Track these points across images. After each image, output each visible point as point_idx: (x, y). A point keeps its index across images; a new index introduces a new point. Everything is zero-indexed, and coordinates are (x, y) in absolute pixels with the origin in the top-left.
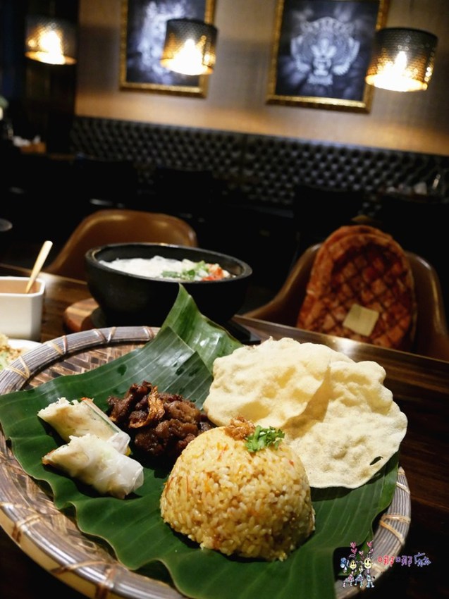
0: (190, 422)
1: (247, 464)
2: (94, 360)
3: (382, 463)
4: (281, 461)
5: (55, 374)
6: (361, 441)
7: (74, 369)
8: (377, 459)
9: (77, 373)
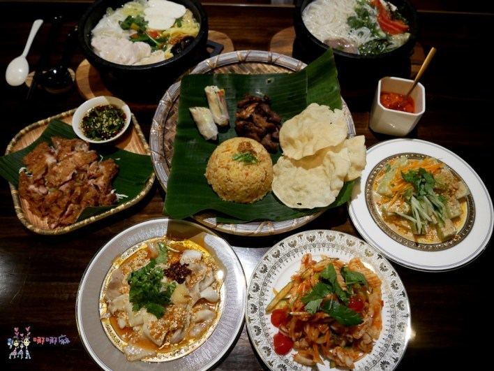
0: (260, 128)
1: (227, 161)
2: (258, 69)
3: (300, 207)
4: (241, 170)
5: (232, 70)
6: (307, 192)
7: (244, 70)
8: (300, 204)
9: (244, 73)
